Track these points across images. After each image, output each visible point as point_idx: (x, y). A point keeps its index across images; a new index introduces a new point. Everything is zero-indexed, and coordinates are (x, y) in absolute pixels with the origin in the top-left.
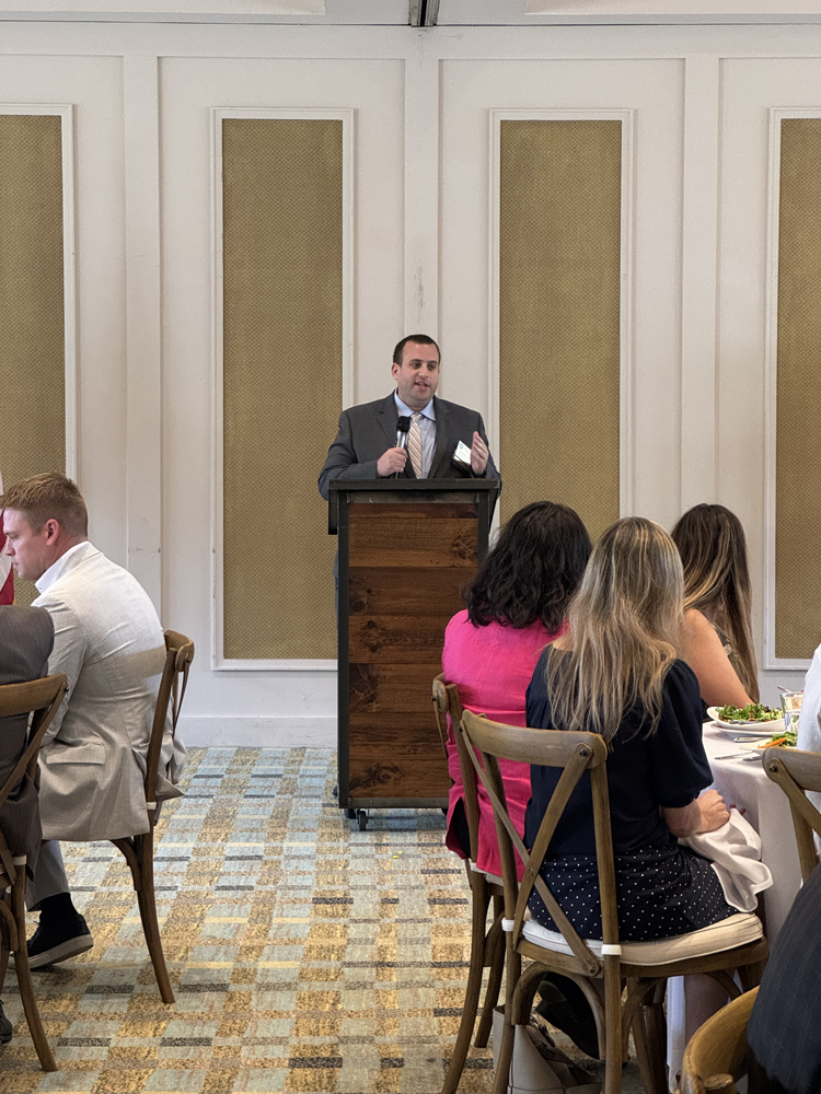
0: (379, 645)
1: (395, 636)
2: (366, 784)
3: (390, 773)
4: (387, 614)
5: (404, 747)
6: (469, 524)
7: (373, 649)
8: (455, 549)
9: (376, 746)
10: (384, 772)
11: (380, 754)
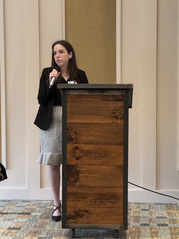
0: (80, 157)
1: (87, 153)
2: (74, 218)
3: (84, 213)
4: (83, 143)
5: (91, 202)
6: (120, 104)
7: (78, 159)
8: (114, 115)
9: (78, 201)
10: (82, 213)
11: (80, 205)
